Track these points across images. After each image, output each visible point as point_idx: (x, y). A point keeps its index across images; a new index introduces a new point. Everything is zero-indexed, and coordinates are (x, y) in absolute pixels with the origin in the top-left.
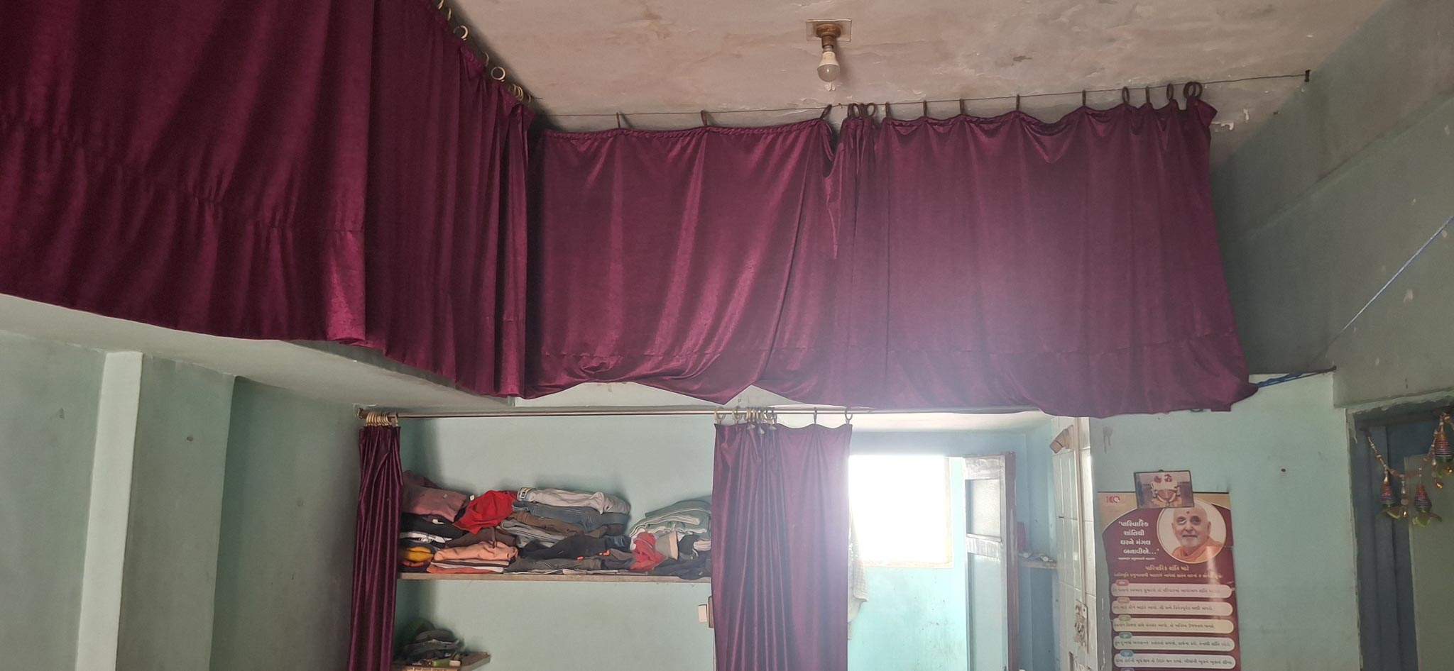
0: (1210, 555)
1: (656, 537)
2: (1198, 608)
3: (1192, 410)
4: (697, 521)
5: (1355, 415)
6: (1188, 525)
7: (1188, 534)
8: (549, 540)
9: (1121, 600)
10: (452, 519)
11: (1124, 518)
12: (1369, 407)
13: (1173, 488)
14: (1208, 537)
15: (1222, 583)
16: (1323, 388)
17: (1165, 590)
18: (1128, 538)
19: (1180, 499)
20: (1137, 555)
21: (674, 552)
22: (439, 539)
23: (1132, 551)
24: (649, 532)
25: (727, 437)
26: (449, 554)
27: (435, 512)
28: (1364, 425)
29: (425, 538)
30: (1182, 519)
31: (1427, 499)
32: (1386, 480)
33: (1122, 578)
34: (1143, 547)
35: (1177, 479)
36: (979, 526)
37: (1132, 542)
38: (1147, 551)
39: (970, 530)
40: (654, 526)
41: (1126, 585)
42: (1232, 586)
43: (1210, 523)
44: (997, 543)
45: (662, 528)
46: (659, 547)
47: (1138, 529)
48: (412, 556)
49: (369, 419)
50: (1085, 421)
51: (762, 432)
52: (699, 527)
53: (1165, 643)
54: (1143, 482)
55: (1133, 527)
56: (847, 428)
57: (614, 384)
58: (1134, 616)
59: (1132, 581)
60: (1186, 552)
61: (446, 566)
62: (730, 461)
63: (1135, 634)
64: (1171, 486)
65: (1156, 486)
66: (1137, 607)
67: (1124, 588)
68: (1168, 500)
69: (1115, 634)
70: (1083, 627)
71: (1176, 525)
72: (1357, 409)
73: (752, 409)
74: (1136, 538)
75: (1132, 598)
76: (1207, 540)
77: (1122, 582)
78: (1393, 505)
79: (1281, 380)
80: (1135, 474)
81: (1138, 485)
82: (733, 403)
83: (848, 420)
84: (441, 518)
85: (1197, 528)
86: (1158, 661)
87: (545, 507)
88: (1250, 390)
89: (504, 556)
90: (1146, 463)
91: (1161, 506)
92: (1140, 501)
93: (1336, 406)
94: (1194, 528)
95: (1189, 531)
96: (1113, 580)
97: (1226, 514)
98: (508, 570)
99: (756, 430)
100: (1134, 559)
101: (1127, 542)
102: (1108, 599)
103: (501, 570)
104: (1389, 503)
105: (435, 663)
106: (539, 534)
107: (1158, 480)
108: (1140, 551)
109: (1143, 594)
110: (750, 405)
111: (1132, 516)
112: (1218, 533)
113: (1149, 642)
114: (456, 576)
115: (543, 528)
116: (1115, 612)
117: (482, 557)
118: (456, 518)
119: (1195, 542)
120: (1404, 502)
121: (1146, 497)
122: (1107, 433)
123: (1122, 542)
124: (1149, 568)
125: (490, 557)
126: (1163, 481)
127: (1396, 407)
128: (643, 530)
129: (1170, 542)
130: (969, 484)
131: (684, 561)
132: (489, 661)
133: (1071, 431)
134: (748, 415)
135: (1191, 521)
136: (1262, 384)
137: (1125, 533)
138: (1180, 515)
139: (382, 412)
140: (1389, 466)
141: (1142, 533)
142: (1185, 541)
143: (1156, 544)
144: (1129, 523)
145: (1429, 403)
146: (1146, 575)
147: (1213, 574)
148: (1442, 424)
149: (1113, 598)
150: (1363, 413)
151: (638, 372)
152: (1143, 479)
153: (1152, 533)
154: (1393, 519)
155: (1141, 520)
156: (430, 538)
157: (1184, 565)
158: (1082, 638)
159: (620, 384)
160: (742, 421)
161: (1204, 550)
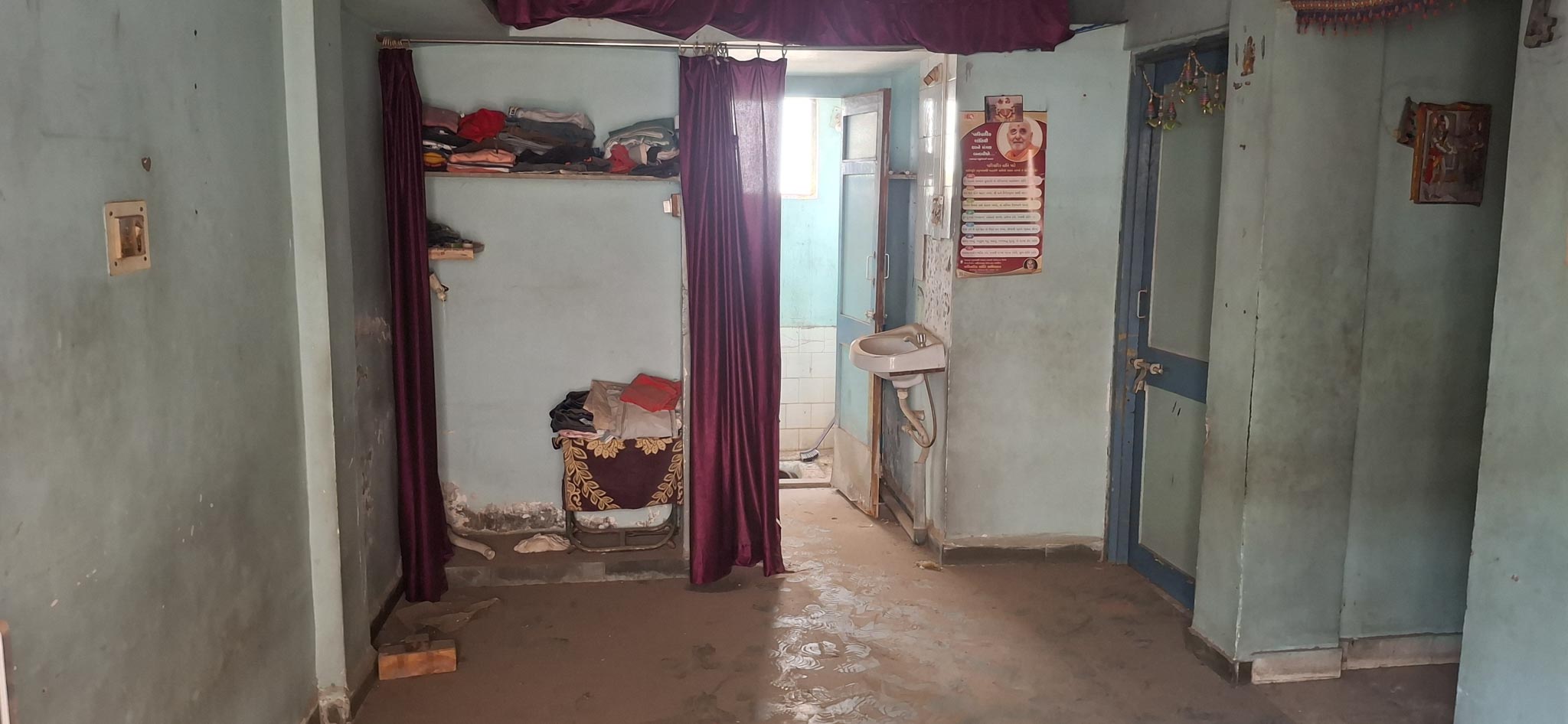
0: (1030, 155)
1: (628, 149)
2: (1019, 193)
3: (1028, 49)
4: (661, 136)
5: (1137, 55)
6: (1018, 135)
7: (1018, 141)
8: (540, 150)
9: (970, 188)
10: (455, 131)
11: (975, 131)
12: (1146, 49)
13: (1010, 108)
14: (1030, 143)
15: (1036, 175)
16: (1117, 35)
17: (999, 181)
18: (977, 144)
19: (1014, 116)
20: (982, 157)
21: (644, 159)
22: (446, 147)
23: (979, 154)
24: (622, 144)
25: (690, 66)
26: (463, 158)
27: (441, 125)
28: (1141, 62)
29: (434, 145)
30: (1015, 130)
31: (1174, 111)
32: (1151, 100)
33: (971, 173)
34: (986, 150)
35: (1014, 101)
36: (853, 153)
37: (979, 147)
38: (988, 154)
39: (845, 156)
40: (627, 139)
41: (973, 177)
42: (1043, 176)
43: (1032, 134)
44: (873, 162)
45: (632, 141)
46: (632, 156)
47: (984, 138)
48: (428, 159)
49: (385, 42)
50: (953, 57)
51: (718, 63)
52: (662, 140)
53: (995, 217)
54: (990, 104)
55: (980, 137)
56: (782, 62)
57: (591, 20)
58: (976, 199)
59: (977, 174)
60: (1015, 154)
61: (460, 167)
62: (693, 85)
63: (976, 211)
64: (1008, 106)
65: (999, 107)
66: (978, 193)
67: (971, 179)
68: (1006, 116)
69: (963, 211)
70: (940, 211)
71: (1010, 134)
72: (1138, 51)
73: (709, 44)
74: (982, 144)
75: (976, 187)
76: (1029, 145)
77: (970, 176)
78: (1153, 118)
79: (1091, 28)
80: (985, 98)
81: (987, 106)
82: (693, 38)
83: (784, 55)
84: (447, 130)
85: (1023, 136)
86: (990, 229)
87: (533, 122)
88: (1068, 35)
89: (509, 159)
90: (993, 90)
91: (1001, 121)
92: (988, 117)
93: (1125, 49)
94: (1021, 137)
95: (1018, 139)
96: (965, 174)
97: (1043, 126)
98: (512, 170)
99: (714, 61)
100: (980, 159)
101: (976, 148)
102: (961, 186)
103: (507, 170)
104: (1150, 116)
105: (452, 245)
106: (530, 143)
107: (1001, 102)
108: (984, 154)
109: (984, 184)
110: (707, 42)
111: (981, 129)
112: (1037, 141)
113: (984, 217)
114: (472, 174)
115: (533, 140)
116: (965, 196)
117: (490, 160)
118: (458, 130)
119: (1021, 146)
120: (1160, 115)
121: (992, 113)
122: (969, 67)
123: (973, 148)
124: (989, 166)
125: (497, 160)
126: (1004, 103)
127: (1163, 48)
128: (616, 143)
129: (1005, 147)
130: (846, 119)
131: (651, 166)
132: (483, 250)
133: (940, 68)
134: (707, 49)
135: (1020, 132)
136: (1078, 31)
137: (975, 141)
138: (1013, 128)
139: (397, 37)
140: (1155, 91)
141: (986, 140)
142: (1014, 146)
143: (995, 148)
144: (978, 134)
145: (1183, 44)
146: (987, 170)
147: (1031, 169)
148: (1189, 58)
149: (964, 187)
150: (1142, 54)
151: (612, 10)
152: (991, 102)
153: (993, 141)
154: (1152, 127)
155: (987, 132)
156: (439, 145)
157: (1012, 163)
158: (939, 218)
159: (598, 20)
160: (700, 54)
161: (1027, 152)
